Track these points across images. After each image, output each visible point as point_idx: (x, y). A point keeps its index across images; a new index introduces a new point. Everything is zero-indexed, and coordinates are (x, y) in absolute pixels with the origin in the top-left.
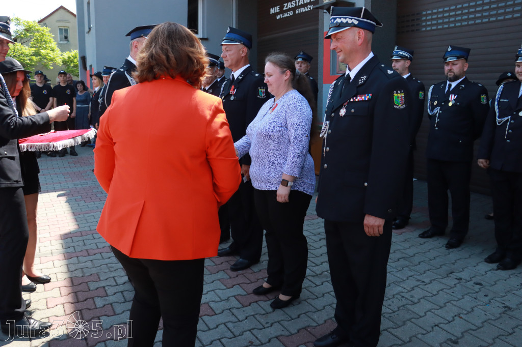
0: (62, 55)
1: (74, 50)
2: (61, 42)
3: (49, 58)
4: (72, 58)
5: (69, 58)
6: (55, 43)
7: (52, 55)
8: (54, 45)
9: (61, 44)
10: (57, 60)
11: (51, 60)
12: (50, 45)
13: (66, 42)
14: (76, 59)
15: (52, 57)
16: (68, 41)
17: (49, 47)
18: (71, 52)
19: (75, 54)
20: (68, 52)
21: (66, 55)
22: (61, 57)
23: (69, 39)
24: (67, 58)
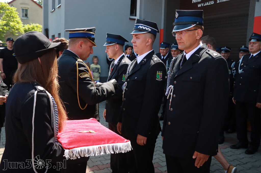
0: (24, 26)
1: (32, 24)
2: (23, 18)
3: (16, 28)
4: (31, 29)
5: (29, 28)
6: (19, 18)
7: (17, 26)
8: (18, 19)
9: (23, 19)
10: (21, 30)
11: (17, 30)
12: (16, 19)
13: (26, 18)
14: (33, 30)
15: (18, 27)
16: (27, 17)
17: (16, 21)
18: (30, 25)
19: (33, 26)
20: (28, 25)
21: (27, 27)
22: (24, 28)
23: (28, 16)
24: (27, 29)
